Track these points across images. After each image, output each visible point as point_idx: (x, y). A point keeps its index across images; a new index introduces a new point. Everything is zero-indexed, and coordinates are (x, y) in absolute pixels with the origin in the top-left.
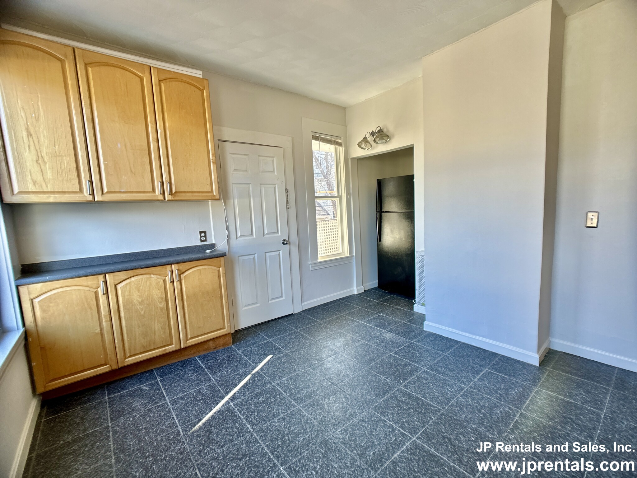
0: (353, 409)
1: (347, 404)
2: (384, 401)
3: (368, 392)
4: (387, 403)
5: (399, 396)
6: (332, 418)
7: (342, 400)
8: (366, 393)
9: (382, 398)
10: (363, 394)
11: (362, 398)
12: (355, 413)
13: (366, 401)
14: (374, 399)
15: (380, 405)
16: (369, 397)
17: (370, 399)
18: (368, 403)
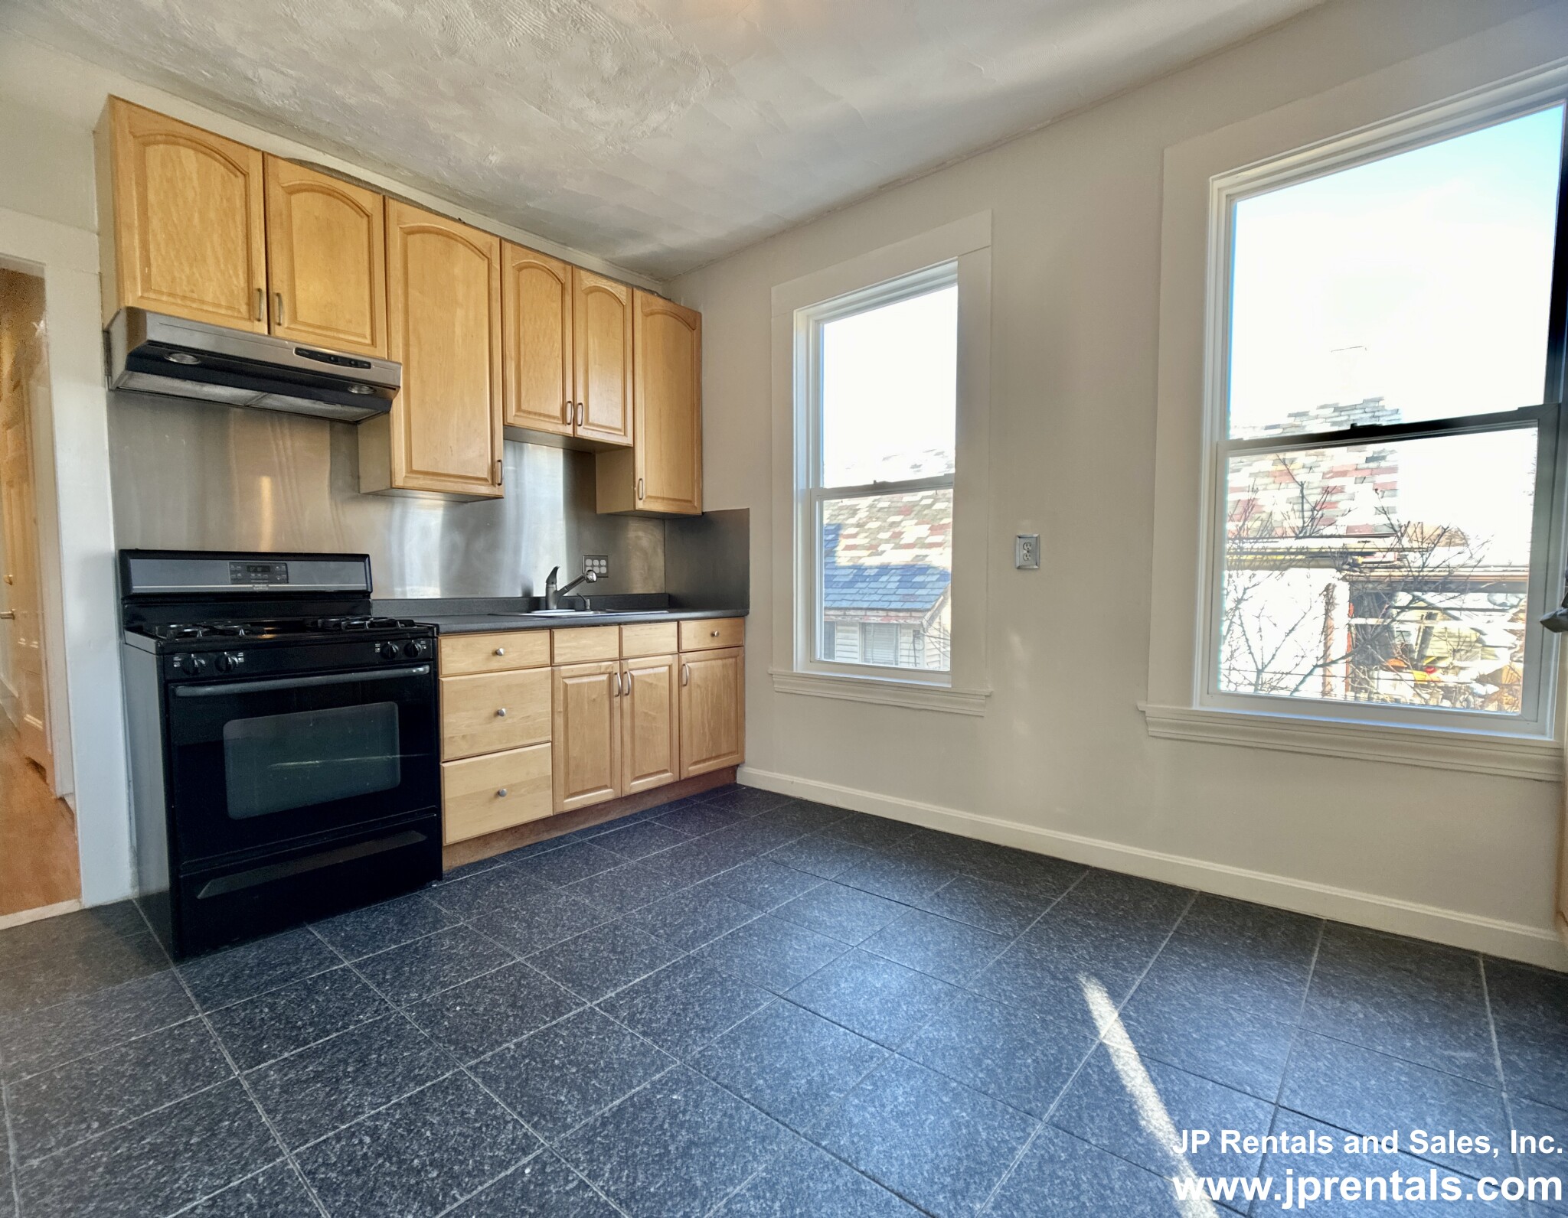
0: (731, 1057)
1: (748, 1070)
2: (631, 1087)
3: (676, 1116)
4: (623, 1081)
5: (570, 1107)
6: (786, 1031)
7: (766, 1081)
8: (684, 1112)
9: (631, 1098)
10: (696, 1106)
11: (701, 1091)
12: (725, 1048)
13: (689, 1082)
14: (659, 1092)
15: (646, 1074)
16: (675, 1097)
17: (672, 1092)
18: (684, 1078)
